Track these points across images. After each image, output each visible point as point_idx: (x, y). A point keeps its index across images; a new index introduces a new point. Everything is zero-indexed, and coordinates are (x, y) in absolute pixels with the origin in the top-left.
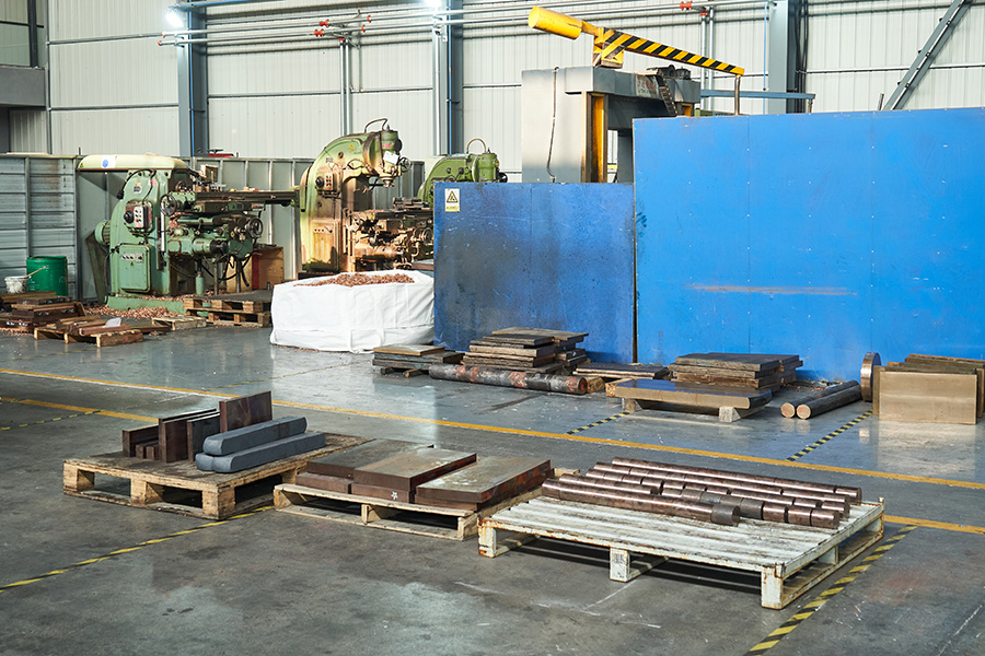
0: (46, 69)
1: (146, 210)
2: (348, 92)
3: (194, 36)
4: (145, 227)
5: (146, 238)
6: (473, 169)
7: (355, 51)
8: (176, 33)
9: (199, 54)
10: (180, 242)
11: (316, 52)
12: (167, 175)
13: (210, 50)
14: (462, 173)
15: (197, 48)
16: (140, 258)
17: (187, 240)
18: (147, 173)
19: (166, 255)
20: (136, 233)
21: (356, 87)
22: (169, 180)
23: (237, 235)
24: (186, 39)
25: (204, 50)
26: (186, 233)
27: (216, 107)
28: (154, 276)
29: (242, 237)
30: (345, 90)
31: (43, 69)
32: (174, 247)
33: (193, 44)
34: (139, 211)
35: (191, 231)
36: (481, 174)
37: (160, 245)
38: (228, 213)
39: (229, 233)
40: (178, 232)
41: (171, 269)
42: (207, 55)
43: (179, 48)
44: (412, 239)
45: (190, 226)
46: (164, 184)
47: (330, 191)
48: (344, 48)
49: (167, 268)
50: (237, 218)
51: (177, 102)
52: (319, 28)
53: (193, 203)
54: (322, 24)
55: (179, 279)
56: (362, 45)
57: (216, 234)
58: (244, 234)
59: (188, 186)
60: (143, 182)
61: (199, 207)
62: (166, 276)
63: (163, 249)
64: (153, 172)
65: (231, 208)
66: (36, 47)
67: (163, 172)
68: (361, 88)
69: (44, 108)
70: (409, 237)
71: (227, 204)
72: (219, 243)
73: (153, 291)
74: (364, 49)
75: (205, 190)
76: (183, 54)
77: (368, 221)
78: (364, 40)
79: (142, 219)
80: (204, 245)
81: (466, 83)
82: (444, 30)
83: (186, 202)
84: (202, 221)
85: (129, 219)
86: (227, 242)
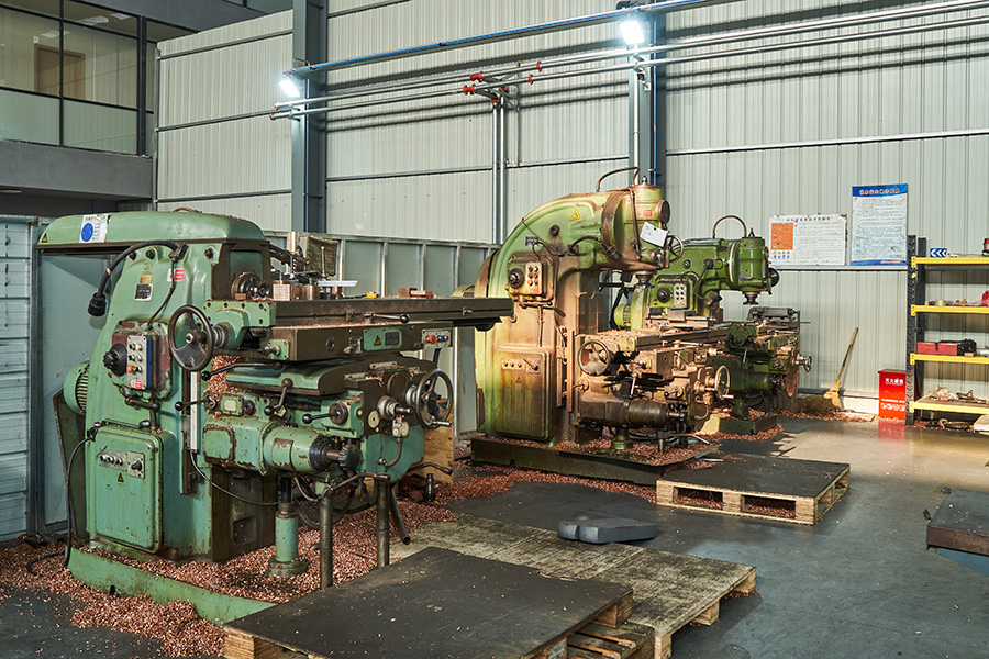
0: (155, 158)
1: (154, 346)
2: (502, 167)
3: (311, 106)
4: (153, 387)
5: (156, 411)
6: (730, 261)
7: (512, 116)
8: (290, 103)
9: (318, 129)
10: (232, 434)
11: (460, 120)
12: (210, 255)
13: (331, 126)
14: (710, 267)
15: (315, 123)
16: (138, 467)
17: (250, 429)
18: (167, 251)
19: (201, 461)
20: (134, 399)
21: (513, 162)
22: (215, 269)
23: (386, 423)
24: (303, 110)
25: (324, 125)
26: (248, 411)
27: (336, 193)
28: (170, 511)
29: (400, 428)
30: (498, 164)
31: (151, 158)
32: (218, 447)
33: (311, 115)
34: (138, 346)
35: (261, 405)
36: (741, 270)
37: (186, 435)
38: (363, 360)
39: (365, 417)
40: (230, 405)
41: (214, 492)
42: (327, 131)
43: (294, 122)
44: (696, 387)
45: (260, 391)
46: (203, 280)
47: (534, 296)
48: (499, 112)
49: (205, 489)
50: (387, 373)
51: (289, 187)
52: (469, 84)
53: (264, 334)
54: (473, 78)
55: (235, 514)
56: (522, 107)
57: (327, 422)
58: (407, 418)
59: (260, 285)
60: (157, 273)
61: (281, 346)
62: (202, 509)
63: (194, 446)
64: (179, 249)
65: (369, 346)
66: (144, 134)
67: (202, 248)
68: (519, 161)
69: (149, 200)
70: (692, 383)
71: (359, 332)
72: (336, 444)
73: (169, 550)
74: (525, 114)
75: (302, 294)
76: (297, 128)
77: (620, 353)
78: (524, 102)
79: (143, 366)
80: (297, 448)
81: (671, 148)
82: (647, 72)
83: (247, 330)
84: (290, 386)
85: (117, 365)
86: (356, 441)
